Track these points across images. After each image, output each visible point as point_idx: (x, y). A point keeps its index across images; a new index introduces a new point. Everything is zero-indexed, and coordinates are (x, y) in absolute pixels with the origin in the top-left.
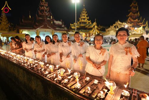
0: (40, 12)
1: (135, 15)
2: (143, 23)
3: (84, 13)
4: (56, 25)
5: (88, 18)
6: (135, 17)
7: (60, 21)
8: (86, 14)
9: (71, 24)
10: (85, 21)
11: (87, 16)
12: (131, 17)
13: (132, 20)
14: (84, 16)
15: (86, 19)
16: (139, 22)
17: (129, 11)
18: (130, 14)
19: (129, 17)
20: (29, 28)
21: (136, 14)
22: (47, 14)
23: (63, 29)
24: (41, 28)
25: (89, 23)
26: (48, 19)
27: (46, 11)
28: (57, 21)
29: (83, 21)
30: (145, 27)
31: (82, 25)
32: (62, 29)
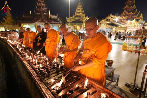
0: (38, 8)
1: (130, 7)
2: (137, 16)
3: (79, 7)
4: (52, 20)
5: (83, 12)
6: (131, 9)
7: (56, 15)
8: (81, 8)
9: (67, 18)
10: (80, 14)
11: (82, 10)
12: (127, 10)
13: (127, 13)
14: (79, 10)
15: (81, 13)
16: (134, 15)
17: (125, 3)
18: (126, 7)
19: (124, 10)
20: (29, 22)
21: (132, 7)
22: (44, 10)
23: (59, 23)
24: (38, 22)
25: (83, 16)
26: (45, 14)
27: (43, 7)
28: (53, 15)
29: (78, 14)
30: (139, 19)
31: (77, 19)
32: (57, 23)
